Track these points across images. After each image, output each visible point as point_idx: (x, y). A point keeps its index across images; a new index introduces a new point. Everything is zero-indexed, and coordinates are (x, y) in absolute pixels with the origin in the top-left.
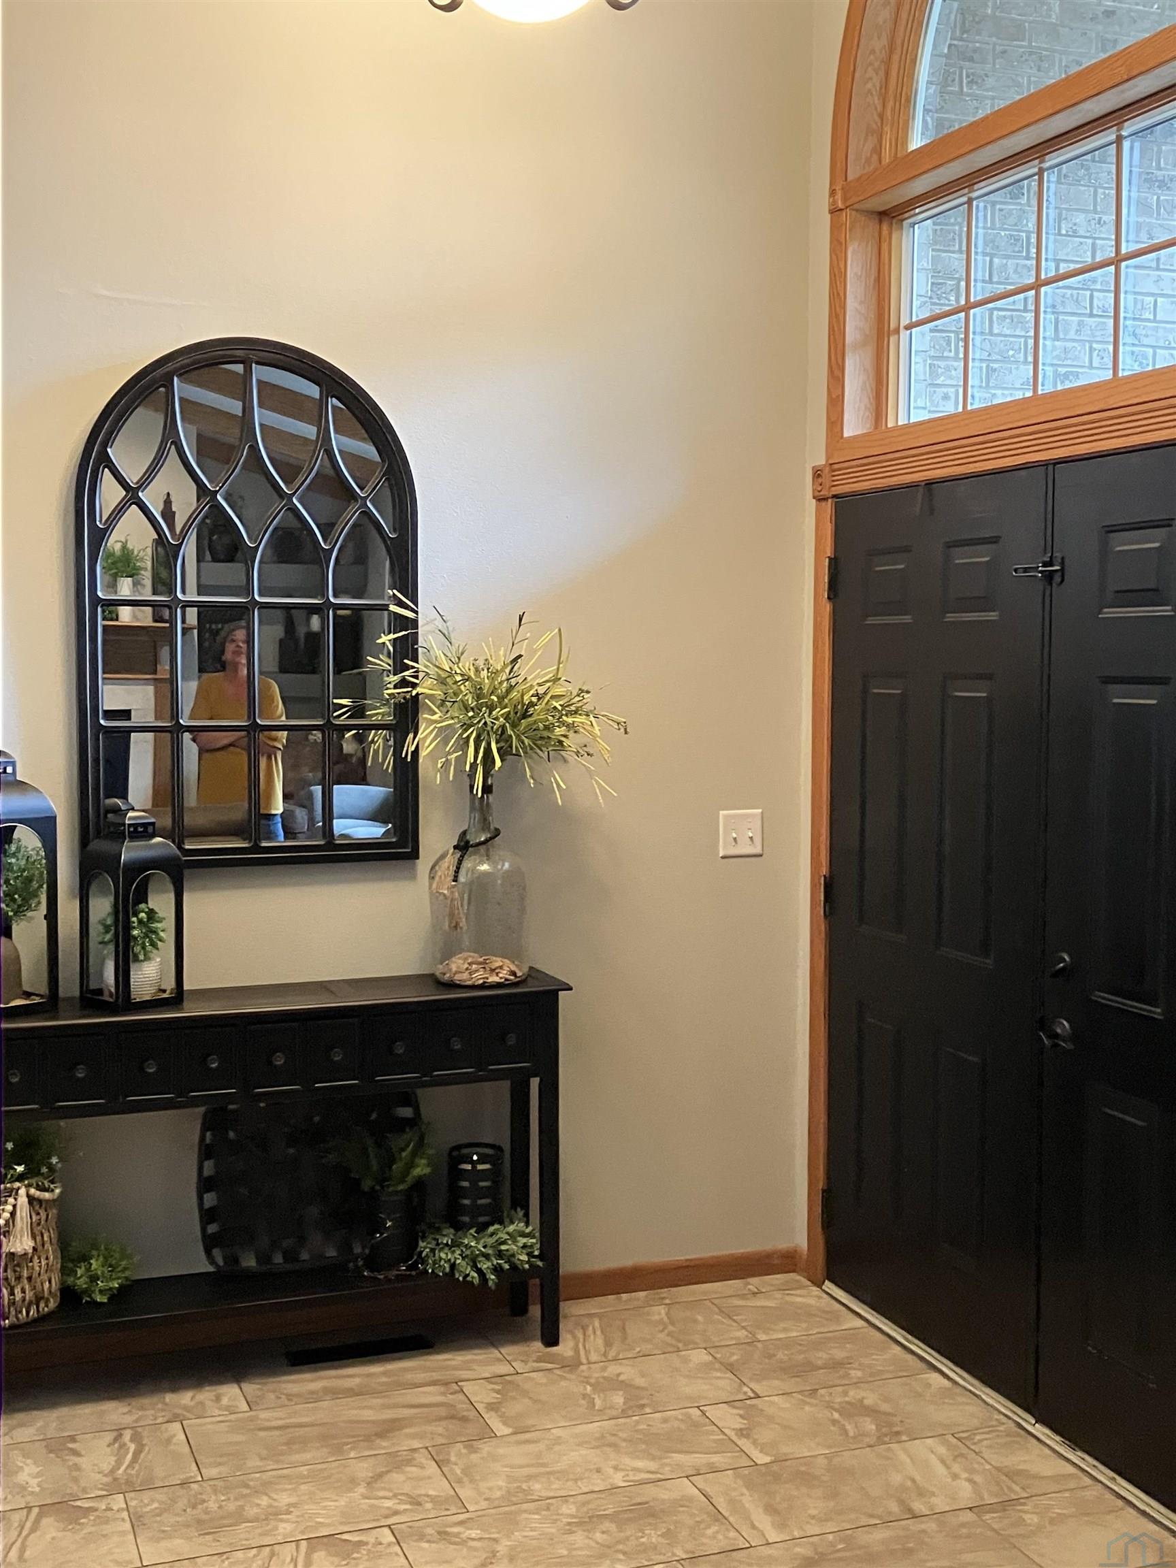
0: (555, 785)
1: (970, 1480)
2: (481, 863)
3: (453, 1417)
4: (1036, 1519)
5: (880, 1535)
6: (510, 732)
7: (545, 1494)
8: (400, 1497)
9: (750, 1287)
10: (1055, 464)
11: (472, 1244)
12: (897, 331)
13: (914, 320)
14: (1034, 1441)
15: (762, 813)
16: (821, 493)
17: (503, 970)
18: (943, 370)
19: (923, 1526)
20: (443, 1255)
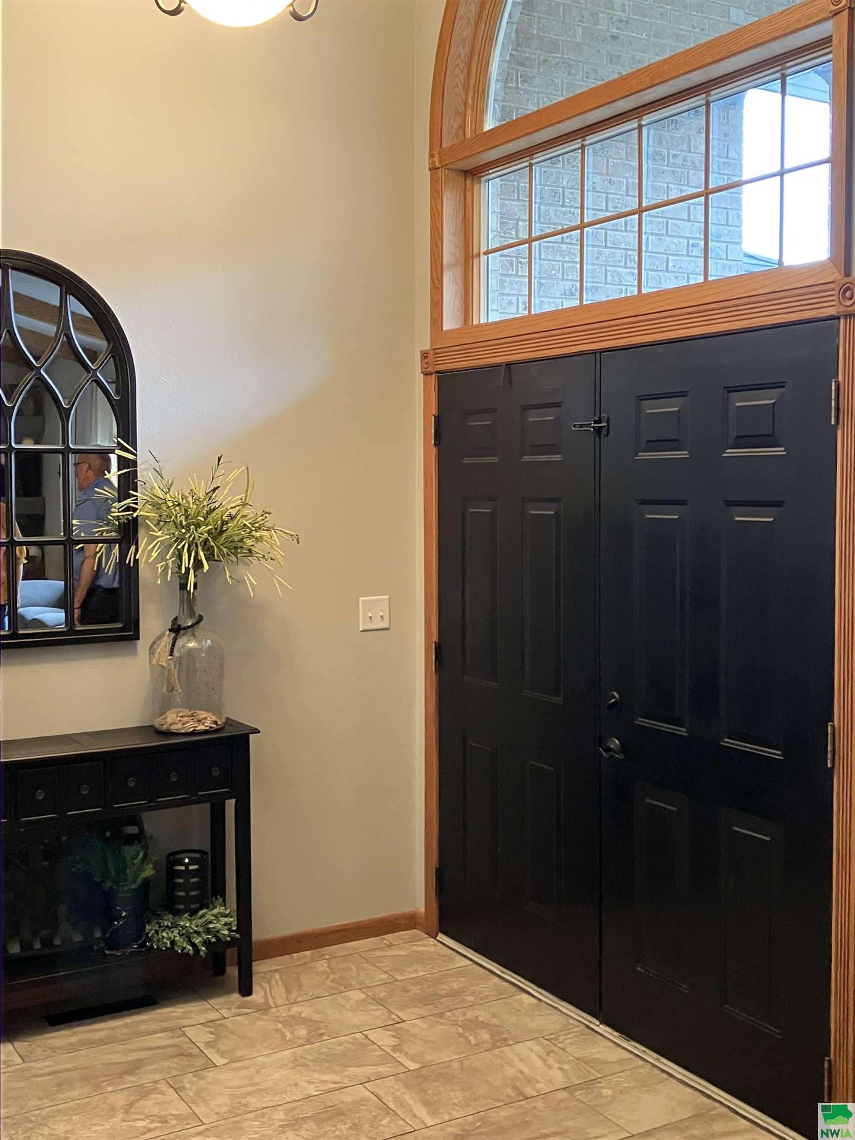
0: (248, 582)
1: (561, 1069)
2: (189, 641)
3: (182, 1055)
4: (610, 1092)
5: (503, 1113)
6: (212, 544)
7: (259, 1105)
8: (151, 1118)
9: (385, 942)
10: (601, 353)
11: (188, 925)
12: (479, 255)
13: (490, 248)
14: (600, 1037)
15: (389, 598)
16: (428, 370)
17: (207, 721)
18: (508, 284)
19: (534, 1104)
20: (164, 934)
